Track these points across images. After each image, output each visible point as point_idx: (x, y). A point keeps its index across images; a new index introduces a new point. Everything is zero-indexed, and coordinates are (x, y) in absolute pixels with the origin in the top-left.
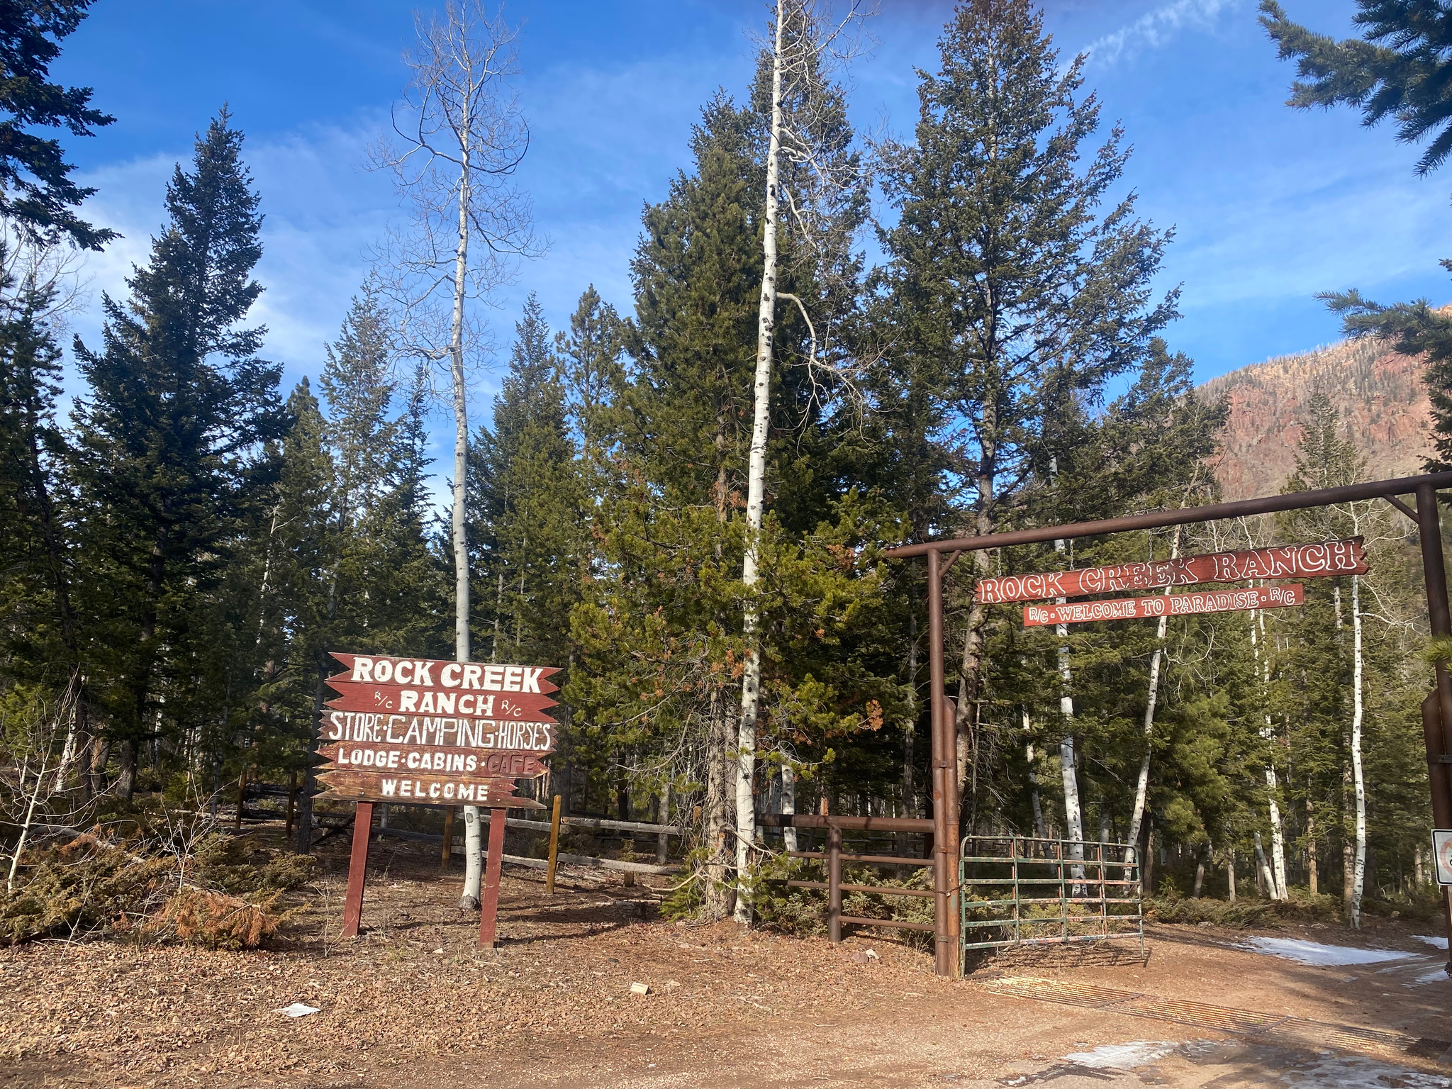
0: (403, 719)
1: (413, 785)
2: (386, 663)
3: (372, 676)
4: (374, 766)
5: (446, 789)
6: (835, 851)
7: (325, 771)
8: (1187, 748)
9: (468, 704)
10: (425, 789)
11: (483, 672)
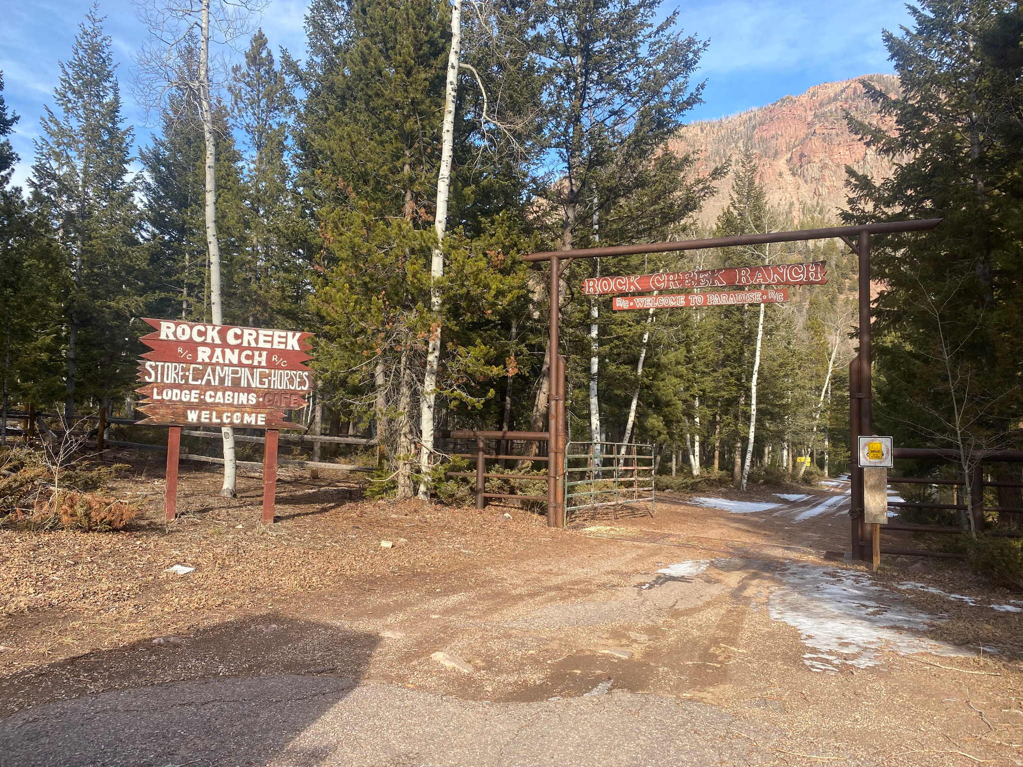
0: (201, 367)
1: (211, 414)
2: (185, 326)
3: (175, 335)
4: (181, 401)
5: (235, 417)
6: (481, 453)
7: (143, 404)
8: (661, 384)
9: (248, 357)
10: (219, 417)
11: (258, 334)
